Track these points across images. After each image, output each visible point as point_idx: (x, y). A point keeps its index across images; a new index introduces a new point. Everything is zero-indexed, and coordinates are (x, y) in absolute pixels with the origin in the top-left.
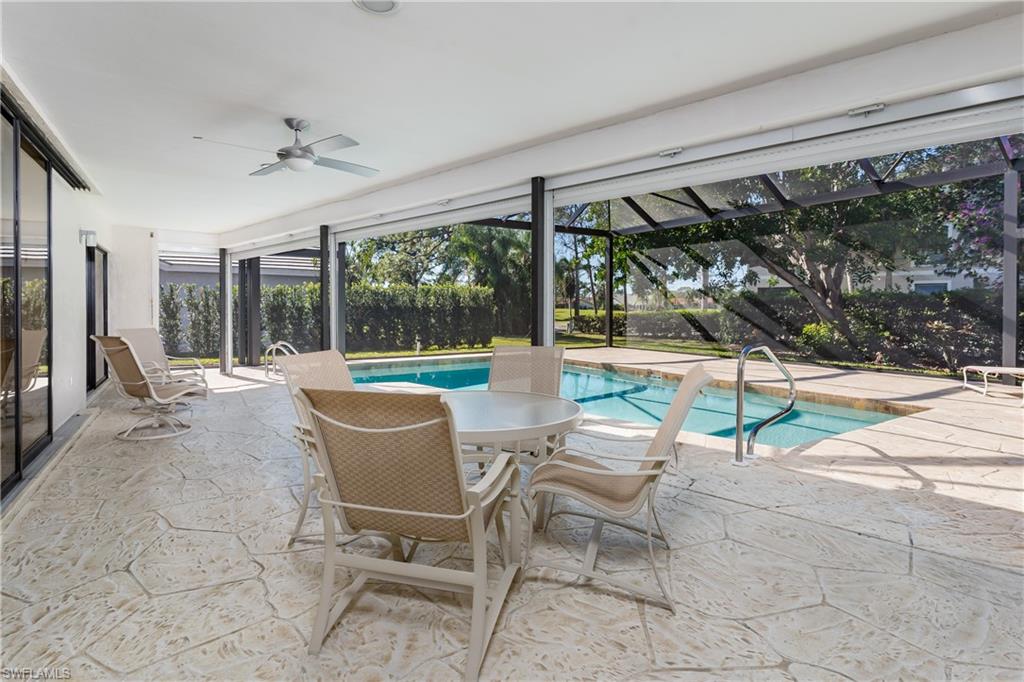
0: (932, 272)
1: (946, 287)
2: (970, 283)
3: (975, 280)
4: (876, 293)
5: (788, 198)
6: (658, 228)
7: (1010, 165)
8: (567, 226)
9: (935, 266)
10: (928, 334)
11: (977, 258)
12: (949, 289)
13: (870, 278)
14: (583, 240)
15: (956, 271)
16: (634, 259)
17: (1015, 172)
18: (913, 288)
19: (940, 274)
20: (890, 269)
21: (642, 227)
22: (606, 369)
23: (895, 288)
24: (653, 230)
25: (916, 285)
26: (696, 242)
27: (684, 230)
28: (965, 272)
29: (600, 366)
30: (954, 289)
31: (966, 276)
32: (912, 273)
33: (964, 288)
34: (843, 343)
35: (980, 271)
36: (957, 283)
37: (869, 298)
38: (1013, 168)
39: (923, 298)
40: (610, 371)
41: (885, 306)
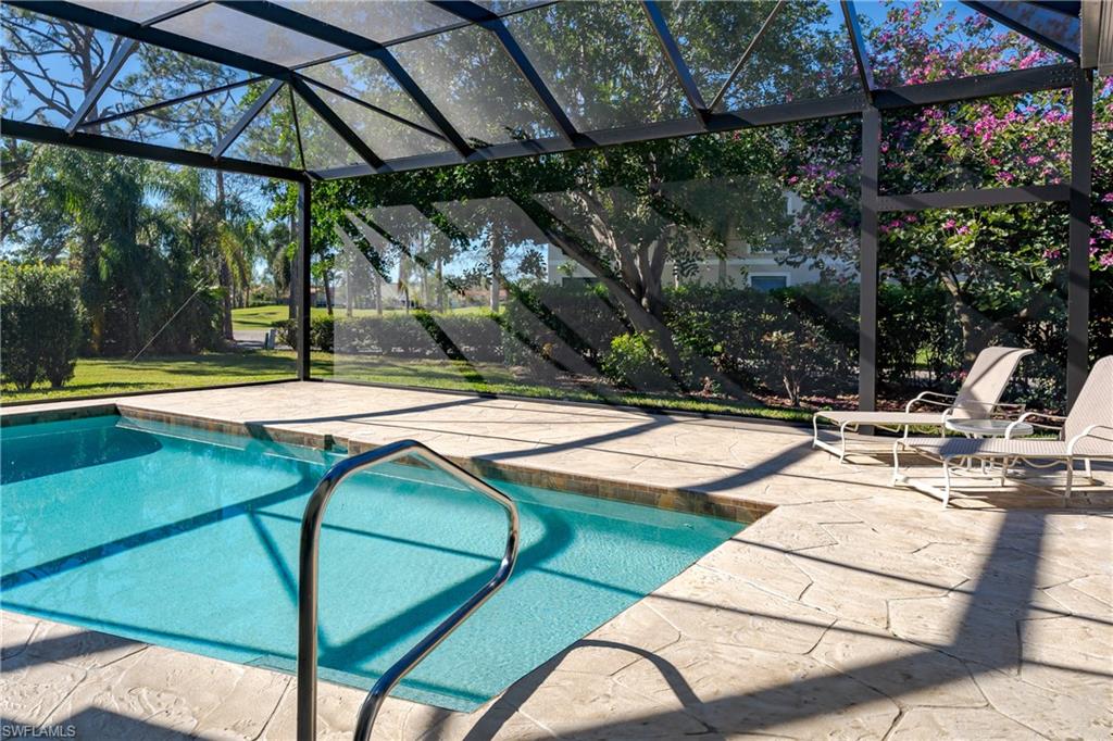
0: (772, 262)
1: (785, 283)
2: (814, 277)
3: (822, 274)
4: (706, 289)
5: (579, 129)
6: (382, 169)
7: (870, 100)
8: (215, 155)
9: (775, 251)
10: (766, 351)
11: (823, 241)
12: (788, 285)
13: (696, 267)
14: (273, 188)
15: (798, 259)
16: (346, 224)
17: (875, 110)
18: (749, 282)
19: (780, 264)
20: (722, 254)
21: (356, 166)
22: (254, 435)
23: (727, 281)
24: (375, 172)
25: (753, 278)
26: (450, 199)
27: (428, 176)
28: (810, 261)
29: (244, 429)
30: (794, 285)
31: (811, 267)
32: (748, 262)
33: (806, 285)
34: (663, 365)
35: (828, 261)
36: (799, 276)
37: (697, 296)
38: (874, 104)
39: (760, 297)
40: (261, 438)
41: (716, 308)
